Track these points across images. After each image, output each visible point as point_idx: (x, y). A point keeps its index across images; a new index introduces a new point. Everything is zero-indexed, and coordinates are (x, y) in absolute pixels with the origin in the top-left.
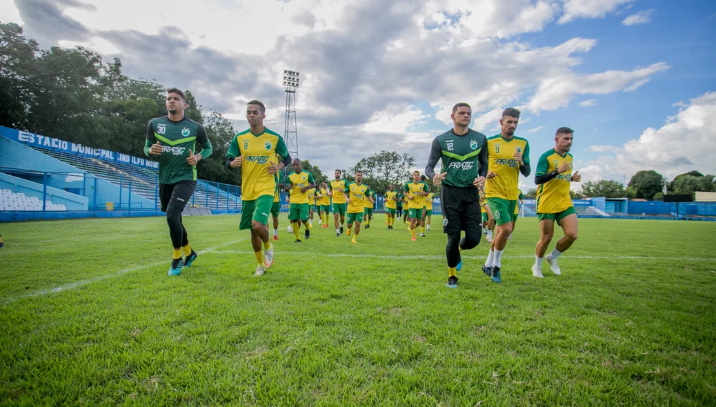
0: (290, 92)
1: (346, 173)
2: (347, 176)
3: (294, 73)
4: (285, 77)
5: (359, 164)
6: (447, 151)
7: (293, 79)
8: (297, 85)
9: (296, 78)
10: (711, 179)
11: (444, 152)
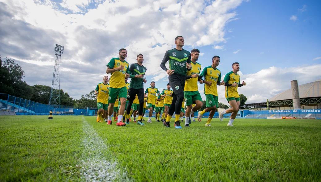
0: (58, 55)
1: (84, 97)
2: (84, 98)
3: (61, 46)
4: (56, 48)
5: (91, 93)
6: (173, 56)
7: (61, 49)
8: (63, 52)
9: (62, 49)
10: (221, 104)
11: (171, 57)
